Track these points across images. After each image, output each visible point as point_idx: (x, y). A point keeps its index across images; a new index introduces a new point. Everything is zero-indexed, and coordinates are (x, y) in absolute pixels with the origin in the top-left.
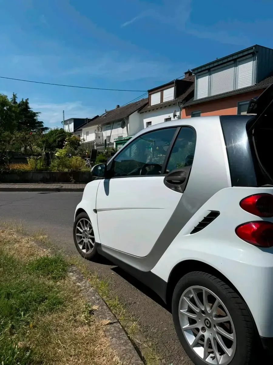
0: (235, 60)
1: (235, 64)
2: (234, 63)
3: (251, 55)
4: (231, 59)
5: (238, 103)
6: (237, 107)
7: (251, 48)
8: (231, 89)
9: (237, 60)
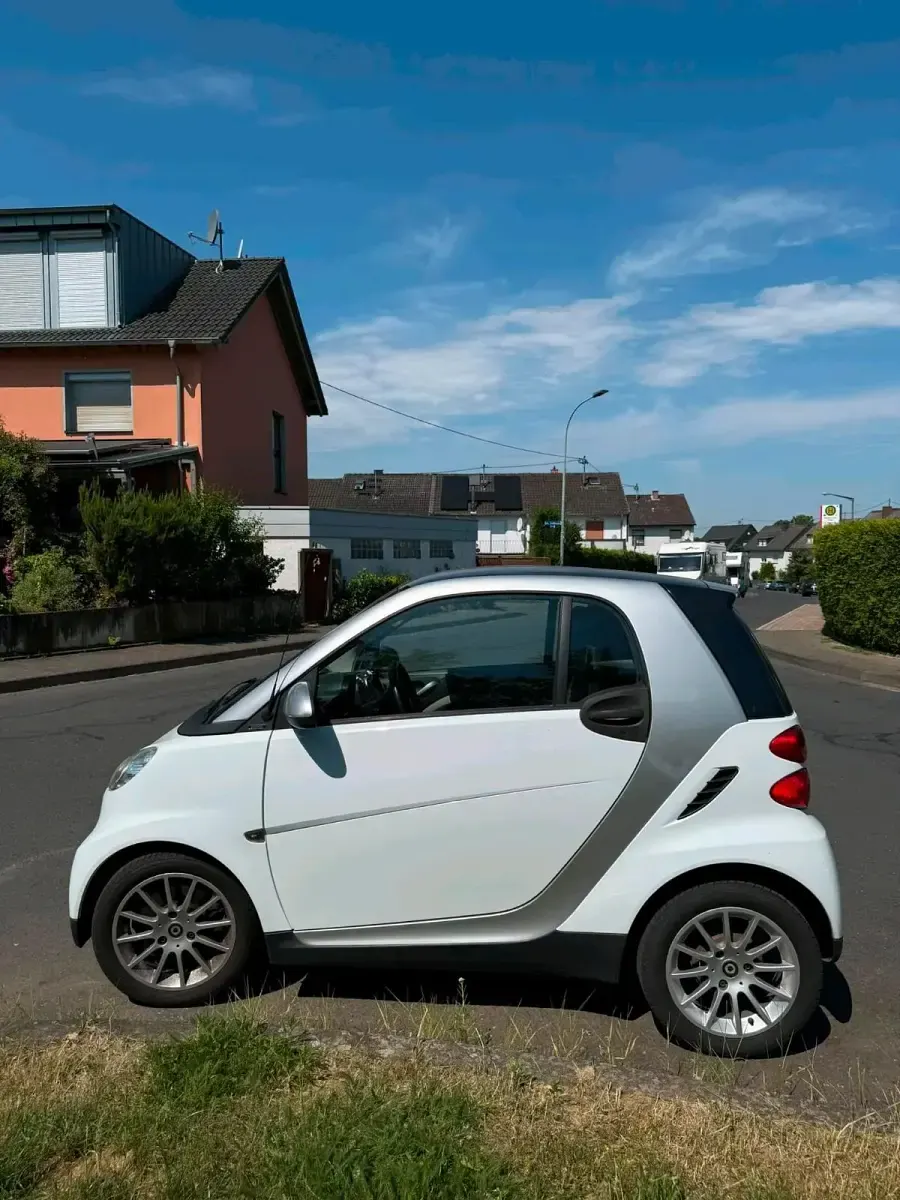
0: (44, 231)
1: (46, 242)
2: (41, 239)
3: (98, 232)
4: (29, 222)
5: (67, 374)
6: (63, 389)
7: (99, 211)
8: (35, 324)
9: (53, 233)
